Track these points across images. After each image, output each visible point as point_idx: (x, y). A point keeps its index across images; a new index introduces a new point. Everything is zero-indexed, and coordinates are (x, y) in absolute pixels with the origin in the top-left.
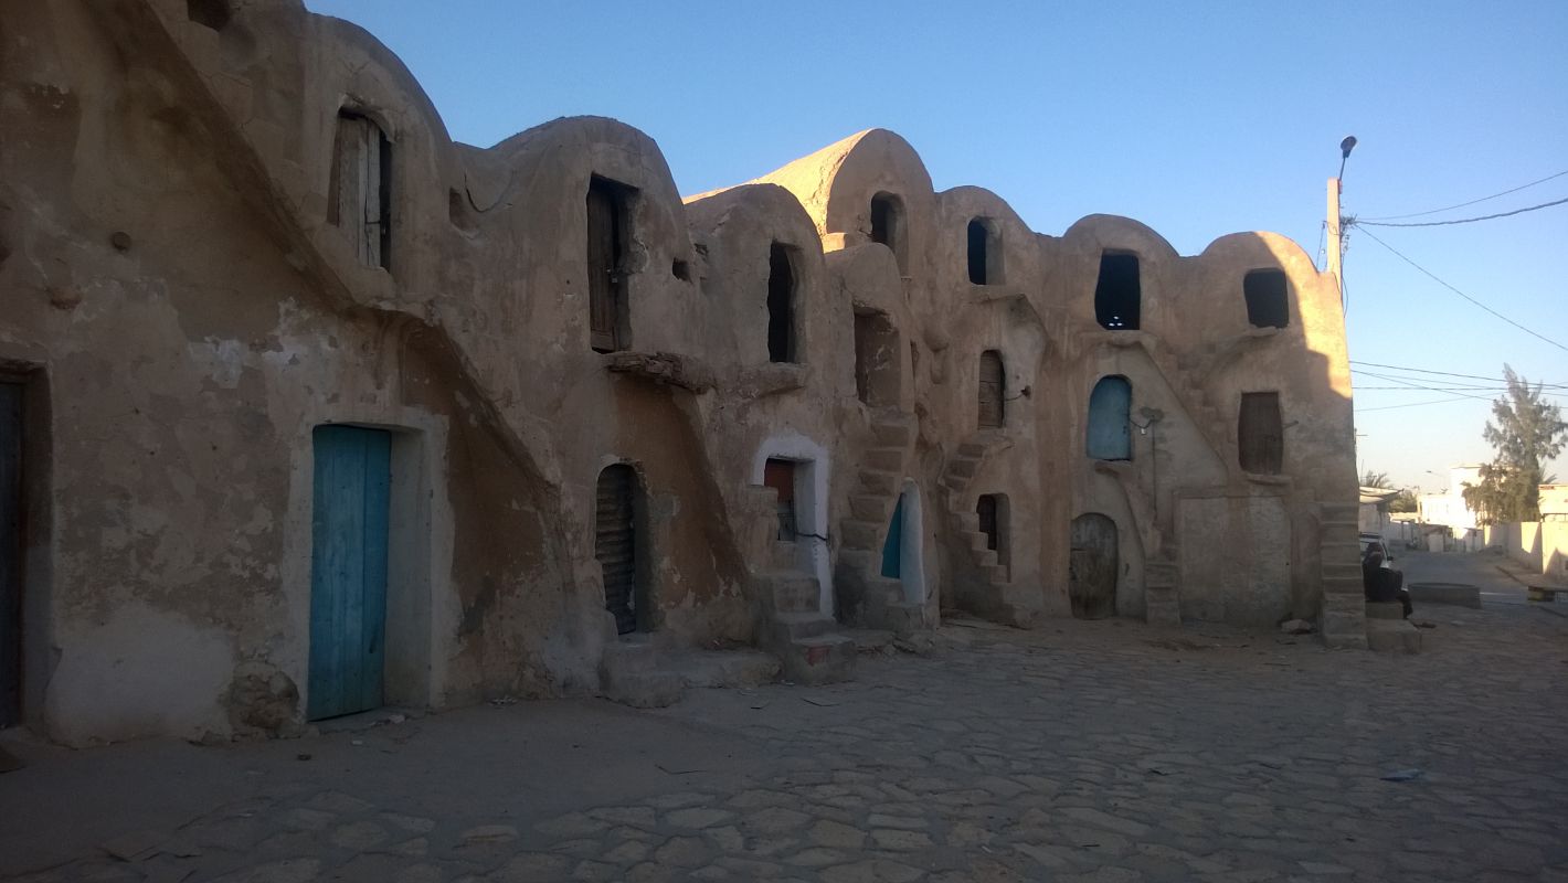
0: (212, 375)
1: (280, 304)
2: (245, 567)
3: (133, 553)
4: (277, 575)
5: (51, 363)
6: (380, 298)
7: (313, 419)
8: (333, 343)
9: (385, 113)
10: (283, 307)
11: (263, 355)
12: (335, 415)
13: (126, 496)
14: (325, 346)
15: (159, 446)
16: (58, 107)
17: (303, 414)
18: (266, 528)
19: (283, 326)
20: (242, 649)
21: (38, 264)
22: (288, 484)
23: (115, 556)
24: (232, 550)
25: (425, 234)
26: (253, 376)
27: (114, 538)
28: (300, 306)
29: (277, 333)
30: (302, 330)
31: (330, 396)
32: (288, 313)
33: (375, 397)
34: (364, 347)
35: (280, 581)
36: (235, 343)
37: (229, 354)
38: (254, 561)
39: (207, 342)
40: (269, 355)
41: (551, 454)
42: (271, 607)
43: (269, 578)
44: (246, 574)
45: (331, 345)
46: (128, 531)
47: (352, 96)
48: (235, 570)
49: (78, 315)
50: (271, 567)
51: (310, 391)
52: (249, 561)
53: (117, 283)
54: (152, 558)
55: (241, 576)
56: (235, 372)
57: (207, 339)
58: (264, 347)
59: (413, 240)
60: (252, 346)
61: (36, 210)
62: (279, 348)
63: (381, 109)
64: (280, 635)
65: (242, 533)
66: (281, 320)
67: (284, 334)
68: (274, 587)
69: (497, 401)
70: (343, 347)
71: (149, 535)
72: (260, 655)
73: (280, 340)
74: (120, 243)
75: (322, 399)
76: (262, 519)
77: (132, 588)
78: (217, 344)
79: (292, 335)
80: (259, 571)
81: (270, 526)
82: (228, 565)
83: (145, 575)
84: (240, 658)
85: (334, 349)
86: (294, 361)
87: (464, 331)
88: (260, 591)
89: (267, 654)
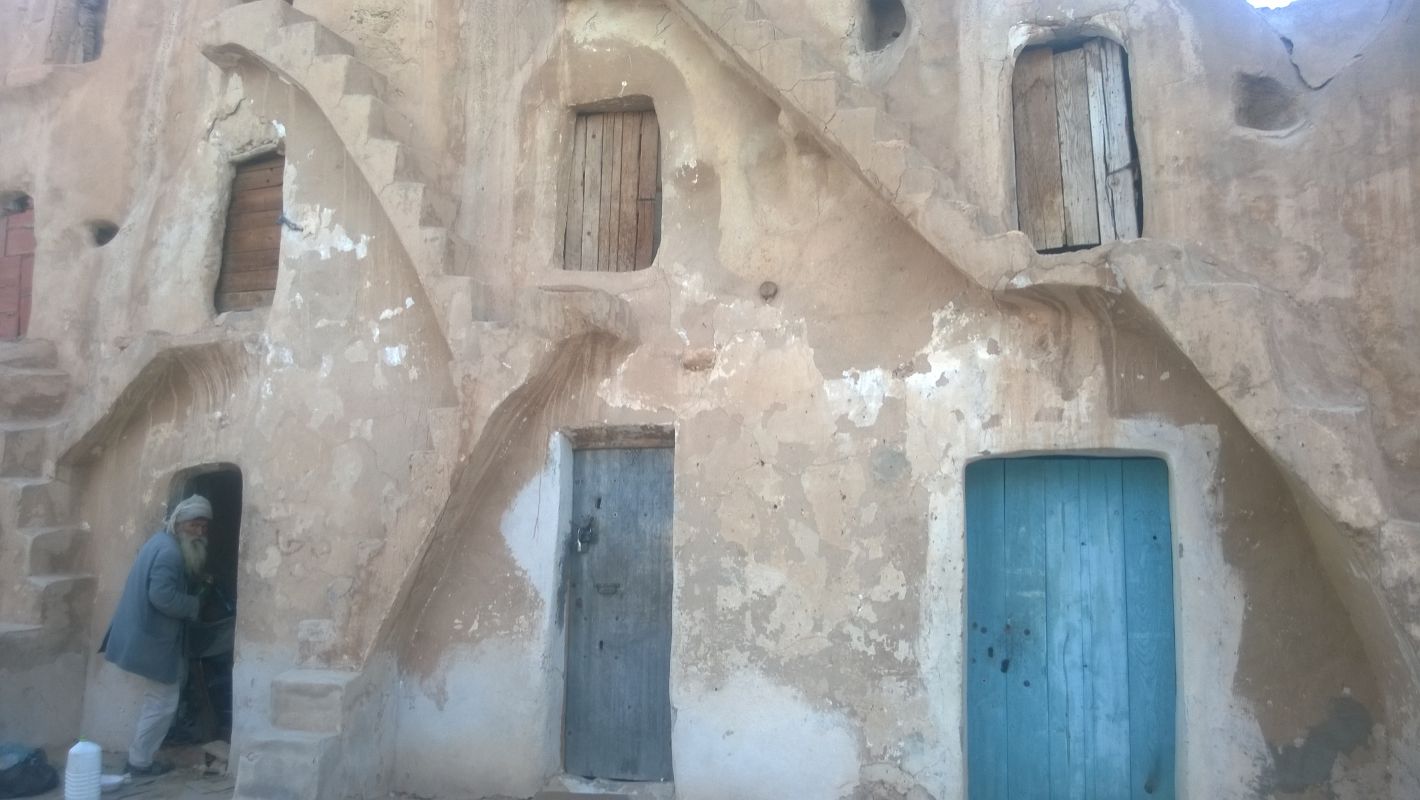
0: (847, 414)
1: (934, 314)
2: (869, 642)
3: (748, 614)
4: (911, 657)
5: (677, 424)
6: (1012, 274)
7: (963, 453)
8: (993, 348)
9: (1098, 20)
10: (937, 317)
11: (907, 379)
12: (994, 443)
13: (743, 554)
14: (983, 354)
15: (782, 498)
16: (696, 181)
17: (949, 446)
18: (897, 594)
19: (936, 340)
20: (869, 744)
21: (682, 333)
22: (927, 539)
23: (729, 617)
24: (853, 621)
25: (1176, 159)
26: (894, 407)
27: (730, 598)
28: (958, 311)
29: (927, 350)
30: (959, 339)
31: (987, 417)
32: (943, 323)
33: (1061, 411)
34: (1042, 343)
35: (916, 664)
36: (878, 373)
37: (871, 384)
38: (880, 635)
39: (845, 377)
40: (915, 380)
41: (1347, 471)
42: (905, 696)
43: (902, 659)
44: (871, 651)
45: (990, 352)
46: (744, 591)
47: (1036, 23)
48: (858, 644)
49: (717, 373)
50: (903, 645)
51: (959, 415)
52: (873, 634)
53: (758, 334)
54: (769, 622)
55: (864, 652)
56: (874, 406)
57: (845, 373)
58: (910, 369)
59: (1157, 173)
60: (896, 372)
61: (685, 284)
62: (926, 368)
63: (1090, 18)
64: (918, 736)
65: (867, 599)
66: (934, 334)
67: (935, 349)
68: (908, 671)
69: (1220, 388)
70: (1007, 352)
71: (765, 596)
72: (891, 757)
73: (930, 360)
74: (769, 293)
75: (976, 424)
76: (892, 583)
77: (747, 654)
78: (856, 377)
79: (945, 349)
80: (887, 649)
81: (903, 593)
82: (848, 638)
83: (761, 641)
84: (867, 756)
85: (994, 356)
86: (942, 381)
87: (1157, 288)
88: (890, 674)
89: (900, 757)
